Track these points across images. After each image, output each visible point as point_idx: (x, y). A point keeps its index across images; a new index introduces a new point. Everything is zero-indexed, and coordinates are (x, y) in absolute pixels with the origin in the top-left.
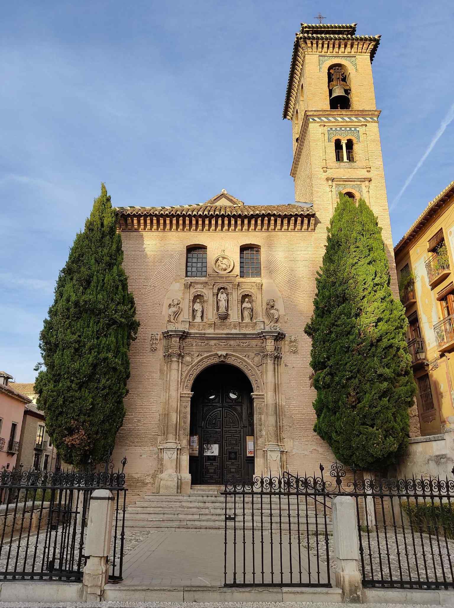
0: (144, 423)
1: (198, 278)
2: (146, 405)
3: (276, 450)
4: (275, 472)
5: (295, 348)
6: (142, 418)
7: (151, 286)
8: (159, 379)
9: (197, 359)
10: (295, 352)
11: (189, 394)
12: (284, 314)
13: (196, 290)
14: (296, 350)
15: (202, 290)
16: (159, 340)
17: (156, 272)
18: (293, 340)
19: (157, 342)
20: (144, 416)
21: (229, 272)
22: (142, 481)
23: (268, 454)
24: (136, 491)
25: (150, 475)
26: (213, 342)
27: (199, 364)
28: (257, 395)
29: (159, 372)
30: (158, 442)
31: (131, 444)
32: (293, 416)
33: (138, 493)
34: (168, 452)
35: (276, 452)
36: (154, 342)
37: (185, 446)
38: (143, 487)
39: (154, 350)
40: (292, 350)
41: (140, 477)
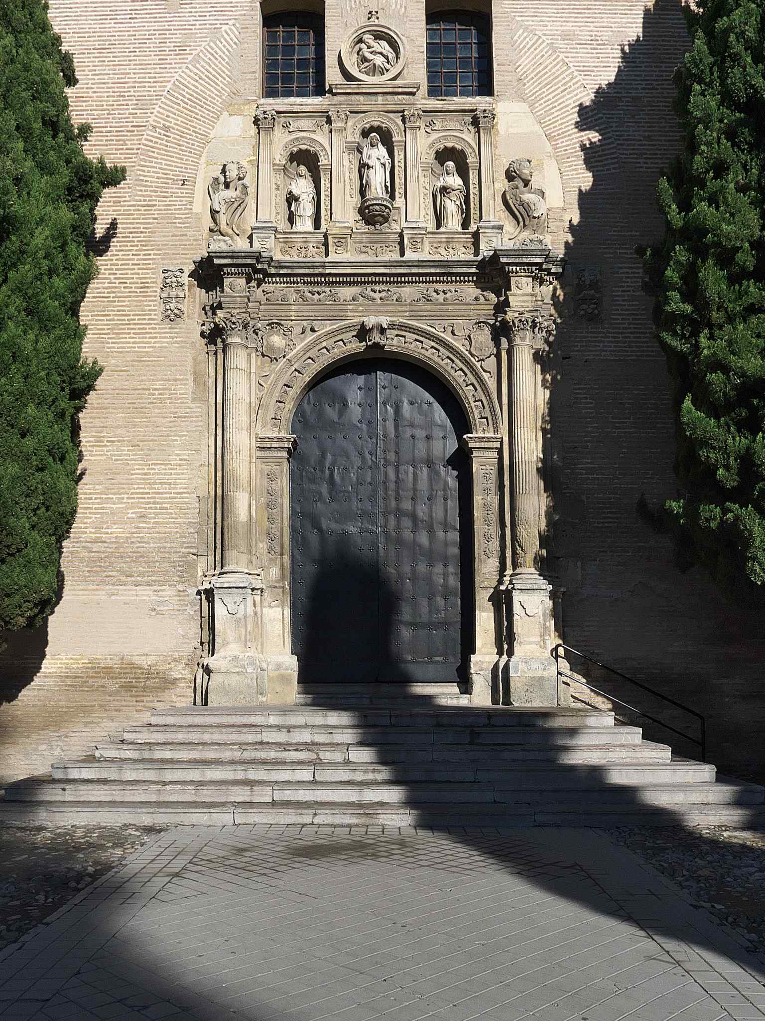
0: (156, 523)
1: (299, 100)
2: (158, 474)
3: (536, 587)
4: (534, 646)
5: (592, 306)
6: (150, 508)
7: (155, 127)
8: (194, 400)
9: (302, 340)
10: (592, 318)
11: (280, 439)
12: (561, 204)
13: (294, 136)
14: (596, 312)
15: (313, 136)
16: (186, 288)
17: (169, 85)
18: (588, 282)
19: (181, 295)
20: (154, 503)
21: (394, 79)
22: (161, 675)
23: (516, 600)
24: (145, 699)
25: (181, 658)
26: (347, 292)
27: (308, 355)
28: (481, 439)
29: (191, 382)
30: (200, 573)
31: (123, 578)
32: (584, 498)
33: (152, 705)
34: (227, 599)
35: (537, 593)
36: (173, 293)
37: (276, 581)
38: (164, 689)
39: (172, 317)
40: (582, 312)
41: (156, 665)
